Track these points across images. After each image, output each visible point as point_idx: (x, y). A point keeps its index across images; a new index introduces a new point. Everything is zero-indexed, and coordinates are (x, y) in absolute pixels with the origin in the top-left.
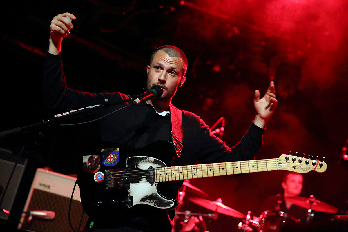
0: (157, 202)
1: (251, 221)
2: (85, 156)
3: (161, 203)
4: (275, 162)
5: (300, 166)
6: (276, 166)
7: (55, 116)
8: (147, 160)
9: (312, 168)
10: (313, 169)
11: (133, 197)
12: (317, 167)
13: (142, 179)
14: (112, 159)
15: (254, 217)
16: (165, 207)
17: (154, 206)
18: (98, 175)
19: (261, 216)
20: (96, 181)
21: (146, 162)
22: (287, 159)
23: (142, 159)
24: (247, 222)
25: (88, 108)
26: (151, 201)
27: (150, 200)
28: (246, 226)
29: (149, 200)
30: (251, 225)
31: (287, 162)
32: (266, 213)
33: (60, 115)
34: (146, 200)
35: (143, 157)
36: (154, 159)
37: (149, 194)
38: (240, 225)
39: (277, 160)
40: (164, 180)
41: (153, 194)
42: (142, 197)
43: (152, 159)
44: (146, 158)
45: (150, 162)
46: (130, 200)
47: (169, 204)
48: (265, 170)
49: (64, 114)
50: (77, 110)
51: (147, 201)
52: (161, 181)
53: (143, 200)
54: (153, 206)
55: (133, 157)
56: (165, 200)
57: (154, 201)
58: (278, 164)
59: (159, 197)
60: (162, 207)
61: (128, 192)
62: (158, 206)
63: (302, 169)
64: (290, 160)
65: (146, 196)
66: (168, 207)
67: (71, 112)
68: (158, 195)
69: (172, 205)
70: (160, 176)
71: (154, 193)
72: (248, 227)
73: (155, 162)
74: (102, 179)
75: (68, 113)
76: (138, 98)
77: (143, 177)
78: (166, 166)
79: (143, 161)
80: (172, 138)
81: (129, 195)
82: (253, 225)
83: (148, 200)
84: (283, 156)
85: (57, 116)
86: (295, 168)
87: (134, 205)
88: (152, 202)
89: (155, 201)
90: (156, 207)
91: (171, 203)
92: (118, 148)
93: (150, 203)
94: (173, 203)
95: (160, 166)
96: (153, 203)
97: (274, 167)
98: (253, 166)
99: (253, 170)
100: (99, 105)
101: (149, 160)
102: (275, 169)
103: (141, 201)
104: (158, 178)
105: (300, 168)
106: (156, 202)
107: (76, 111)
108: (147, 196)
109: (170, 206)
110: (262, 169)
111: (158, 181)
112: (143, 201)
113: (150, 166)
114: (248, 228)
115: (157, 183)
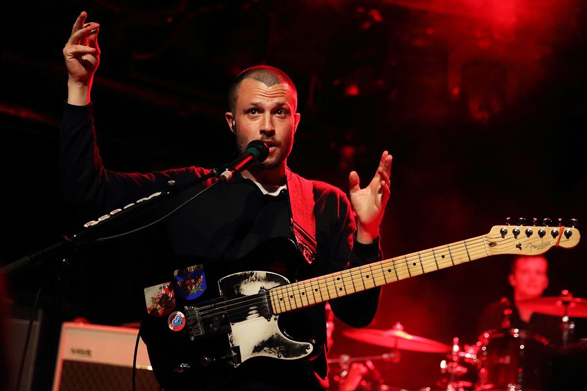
0: (283, 348)
1: (462, 354)
2: (148, 288)
3: (289, 350)
4: (483, 243)
5: (530, 241)
6: (485, 250)
7: (86, 226)
8: (254, 277)
9: (553, 242)
10: (556, 244)
11: (239, 347)
12: (561, 240)
13: (250, 313)
14: (193, 286)
16: (297, 356)
17: (278, 356)
19: (479, 344)
20: (172, 329)
21: (253, 280)
22: (504, 233)
23: (246, 277)
24: (455, 359)
25: (141, 202)
26: (272, 349)
27: (271, 348)
28: (455, 365)
29: (268, 347)
30: (462, 361)
31: (503, 239)
32: (487, 335)
33: (94, 223)
35: (247, 272)
37: (265, 337)
38: (443, 364)
39: (486, 239)
40: (288, 309)
41: (273, 336)
42: (255, 345)
43: (262, 274)
44: (252, 274)
45: (259, 280)
46: (234, 354)
47: (303, 349)
48: (466, 260)
49: (100, 219)
50: (122, 209)
51: (265, 351)
52: (284, 310)
53: (257, 349)
54: (277, 357)
56: (296, 344)
57: (278, 348)
58: (488, 245)
59: (285, 340)
60: (292, 357)
61: (230, 339)
62: (285, 357)
63: (535, 247)
64: (510, 234)
65: (261, 341)
66: (303, 356)
67: (112, 213)
68: (282, 337)
69: (309, 351)
70: (281, 302)
71: (274, 334)
72: (458, 366)
73: (269, 278)
74: (181, 323)
75: (107, 217)
76: (227, 169)
77: (251, 308)
80: (293, 230)
81: (232, 344)
82: (466, 361)
83: (266, 348)
84: (496, 230)
85: (89, 225)
86: (520, 248)
87: (242, 361)
88: (274, 350)
89: (280, 348)
90: (282, 358)
91: (307, 347)
93: (270, 353)
94: (311, 347)
95: (279, 284)
96: (276, 352)
97: (481, 251)
98: (443, 257)
99: (445, 264)
100: (160, 193)
101: (258, 277)
102: (484, 255)
103: (254, 352)
105: (530, 245)
106: (281, 349)
107: (120, 210)
108: (263, 341)
109: (307, 353)
110: (460, 258)
111: (279, 312)
112: (258, 352)
113: (261, 288)
114: (459, 369)
115: (276, 315)
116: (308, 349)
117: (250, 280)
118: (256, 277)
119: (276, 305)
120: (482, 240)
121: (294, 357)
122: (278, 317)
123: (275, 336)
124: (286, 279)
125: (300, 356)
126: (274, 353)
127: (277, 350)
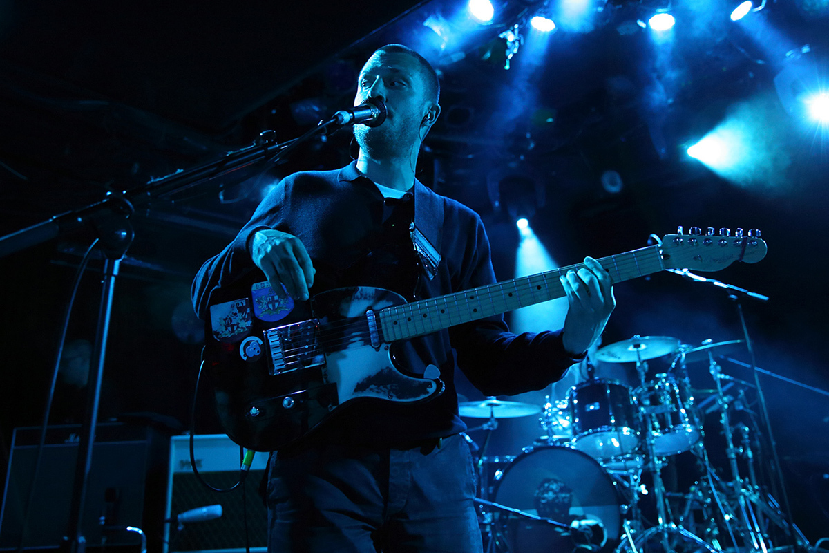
0: (396, 387)
2: (215, 306)
3: (404, 388)
6: (657, 263)
8: (358, 294)
10: (738, 258)
11: (336, 384)
12: (745, 252)
13: (353, 340)
14: (277, 304)
16: (415, 397)
18: (248, 344)
20: (245, 359)
21: (357, 298)
27: (379, 387)
29: (375, 385)
34: (368, 387)
35: (349, 288)
37: (373, 371)
40: (405, 335)
41: (382, 370)
42: (357, 382)
43: (370, 290)
44: (355, 291)
45: (365, 298)
47: (423, 388)
48: (635, 275)
51: (371, 389)
53: (360, 387)
54: (387, 398)
56: (415, 381)
57: (388, 386)
58: (661, 257)
59: (399, 375)
60: (407, 398)
61: (323, 373)
62: (398, 397)
63: (715, 260)
65: (366, 377)
66: (423, 397)
68: (395, 372)
69: (431, 390)
70: (395, 326)
71: (384, 368)
73: (378, 297)
74: (258, 352)
77: (354, 334)
79: (349, 297)
81: (327, 381)
83: (372, 386)
87: (340, 403)
88: (383, 389)
89: (391, 387)
90: (395, 399)
91: (428, 385)
93: (378, 392)
94: (435, 386)
95: (391, 304)
96: (386, 390)
101: (364, 294)
102: (657, 269)
103: (356, 391)
104: (390, 330)
106: (394, 388)
108: (369, 377)
109: (428, 393)
111: (392, 339)
112: (362, 391)
113: (368, 308)
115: (389, 343)
116: (430, 388)
117: (352, 299)
118: (361, 294)
119: (389, 330)
120: (653, 250)
121: (411, 397)
122: (389, 345)
123: (386, 371)
125: (419, 396)
126: (382, 393)
127: (387, 388)
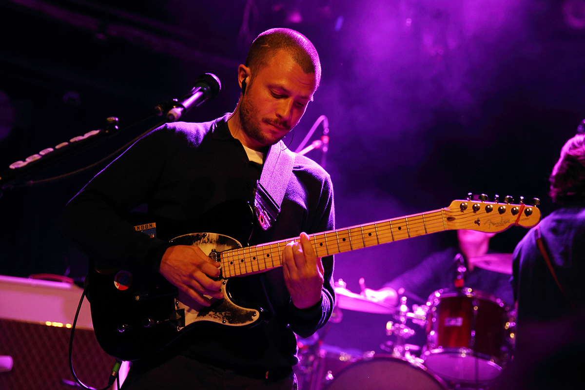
0: (229, 314)
1: (410, 315)
3: (234, 316)
4: (441, 216)
5: (490, 217)
6: (442, 224)
8: (206, 239)
9: (513, 219)
10: (515, 222)
11: (184, 309)
12: (521, 218)
15: (415, 307)
16: (242, 323)
17: (223, 322)
19: (429, 304)
21: (205, 242)
22: (463, 208)
23: (198, 238)
24: (403, 319)
26: (218, 314)
27: (216, 313)
28: (402, 326)
29: (213, 312)
30: (409, 323)
31: (462, 213)
32: (438, 295)
34: (208, 313)
35: (199, 234)
36: (219, 236)
38: (389, 325)
39: (444, 212)
40: (238, 273)
43: (214, 236)
44: (204, 236)
45: (211, 242)
47: (249, 316)
48: (423, 233)
51: (210, 315)
52: (233, 275)
53: (202, 313)
54: (221, 323)
55: (180, 236)
56: (242, 310)
57: (223, 313)
58: (446, 219)
59: (232, 305)
60: (237, 323)
61: (175, 301)
62: (230, 322)
63: (494, 224)
64: (470, 209)
66: (248, 323)
68: (229, 302)
69: (255, 318)
70: (231, 265)
72: (405, 328)
73: (221, 241)
78: (241, 246)
79: (199, 241)
81: (177, 307)
83: (211, 313)
84: (455, 204)
86: (479, 224)
87: (186, 325)
88: (219, 315)
89: (225, 314)
90: (227, 324)
91: (253, 314)
92: (155, 223)
93: (215, 318)
94: (258, 314)
95: (230, 248)
96: (221, 317)
97: (438, 224)
98: (400, 228)
99: (401, 236)
101: (210, 239)
102: (441, 229)
103: (198, 316)
104: (227, 269)
105: (489, 221)
106: (227, 314)
109: (253, 320)
110: (417, 231)
111: (228, 276)
112: (203, 316)
113: (212, 250)
115: (226, 279)
116: (254, 316)
117: (201, 242)
118: (208, 239)
120: (440, 213)
121: (239, 323)
122: (226, 281)
124: (238, 243)
125: (246, 322)
126: (218, 318)
127: (222, 315)
